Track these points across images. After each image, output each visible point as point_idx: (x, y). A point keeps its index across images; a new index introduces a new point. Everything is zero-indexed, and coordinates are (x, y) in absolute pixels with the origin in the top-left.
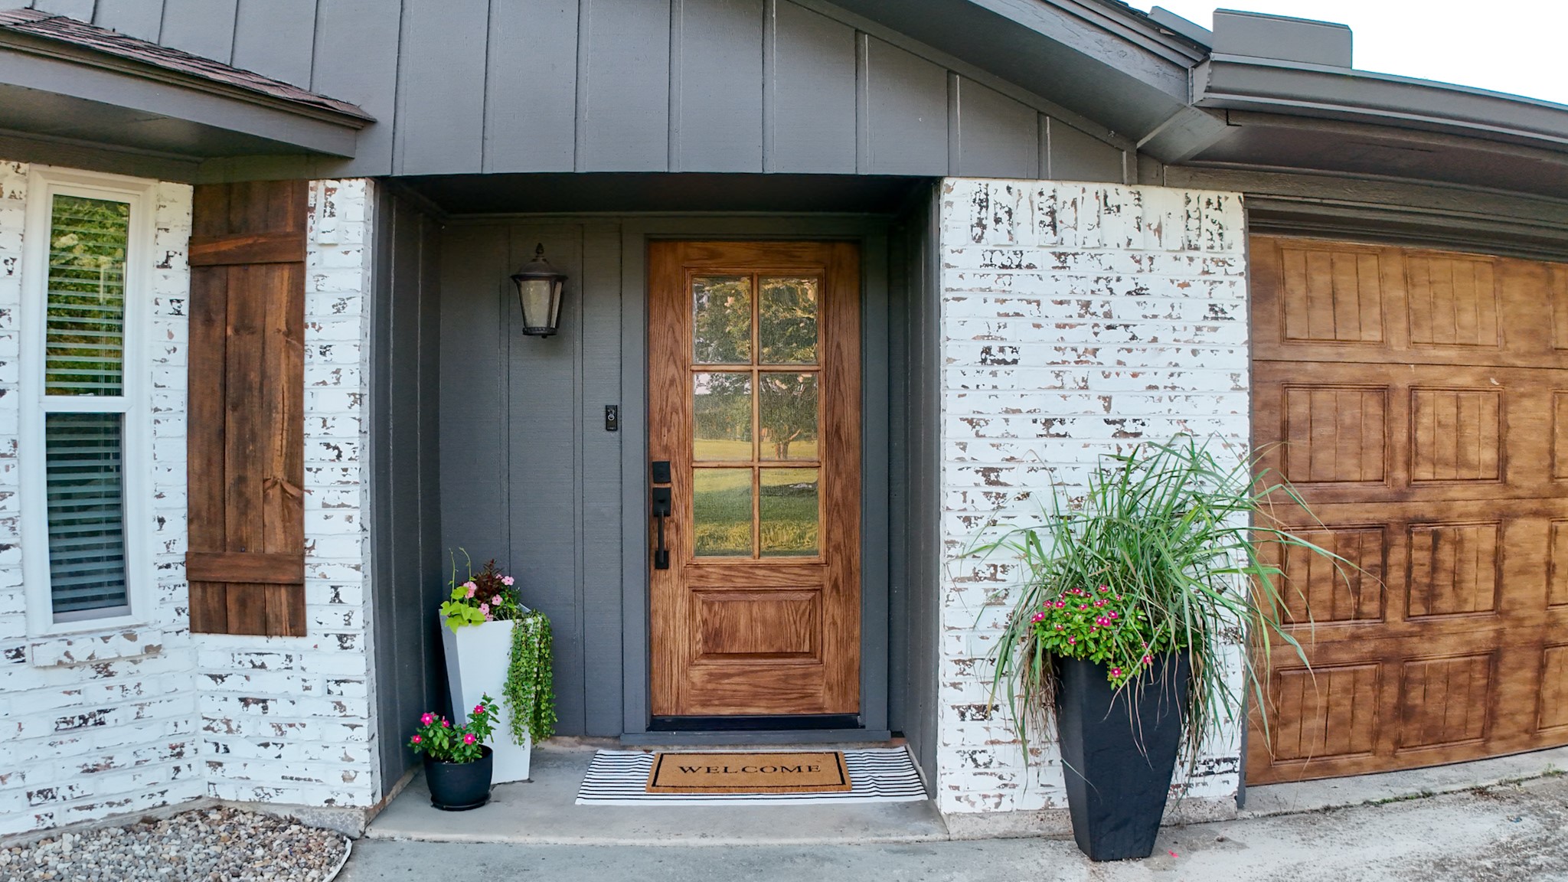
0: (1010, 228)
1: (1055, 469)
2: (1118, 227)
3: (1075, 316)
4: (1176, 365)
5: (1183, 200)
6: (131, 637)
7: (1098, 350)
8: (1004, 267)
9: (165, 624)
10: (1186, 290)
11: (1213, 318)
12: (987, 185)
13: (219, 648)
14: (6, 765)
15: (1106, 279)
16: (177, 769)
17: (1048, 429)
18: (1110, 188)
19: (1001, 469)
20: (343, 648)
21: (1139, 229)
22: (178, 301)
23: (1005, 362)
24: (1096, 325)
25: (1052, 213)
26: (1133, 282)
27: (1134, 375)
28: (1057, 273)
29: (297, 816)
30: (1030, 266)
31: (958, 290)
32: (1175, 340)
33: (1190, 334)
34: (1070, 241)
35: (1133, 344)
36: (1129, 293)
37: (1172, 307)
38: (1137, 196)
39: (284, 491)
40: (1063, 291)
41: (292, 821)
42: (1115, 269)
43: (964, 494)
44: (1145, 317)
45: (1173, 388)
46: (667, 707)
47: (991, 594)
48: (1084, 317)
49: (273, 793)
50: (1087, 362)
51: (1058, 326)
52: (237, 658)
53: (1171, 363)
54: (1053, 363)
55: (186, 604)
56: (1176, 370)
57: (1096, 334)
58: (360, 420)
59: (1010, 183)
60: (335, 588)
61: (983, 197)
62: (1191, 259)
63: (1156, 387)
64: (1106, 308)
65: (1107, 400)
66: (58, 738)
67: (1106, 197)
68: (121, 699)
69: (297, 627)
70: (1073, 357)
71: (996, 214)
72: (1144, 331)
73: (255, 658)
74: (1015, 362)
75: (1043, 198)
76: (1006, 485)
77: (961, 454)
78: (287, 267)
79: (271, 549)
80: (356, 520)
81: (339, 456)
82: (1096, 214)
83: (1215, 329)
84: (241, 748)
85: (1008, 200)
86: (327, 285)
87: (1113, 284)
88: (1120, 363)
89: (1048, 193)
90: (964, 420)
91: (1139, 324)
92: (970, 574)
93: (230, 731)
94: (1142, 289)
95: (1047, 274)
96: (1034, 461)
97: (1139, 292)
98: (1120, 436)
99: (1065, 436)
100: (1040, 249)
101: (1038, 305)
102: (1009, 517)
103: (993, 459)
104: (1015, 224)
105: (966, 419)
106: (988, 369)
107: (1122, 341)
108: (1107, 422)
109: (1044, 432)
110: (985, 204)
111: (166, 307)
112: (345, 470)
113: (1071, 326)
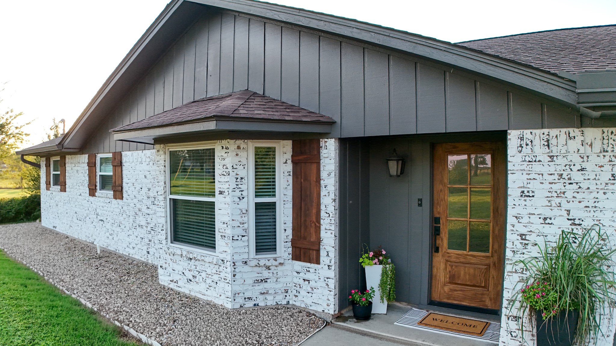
0: (532, 147)
1: (547, 236)
2: (574, 145)
3: (557, 179)
4: (597, 198)
5: (601, 132)
6: (276, 260)
7: (565, 192)
8: (530, 161)
9: (285, 257)
10: (602, 169)
11: (613, 180)
12: (523, 132)
13: (299, 265)
14: (240, 290)
15: (569, 165)
16: (286, 296)
17: (545, 221)
18: (571, 130)
19: (527, 235)
20: (329, 269)
21: (583, 145)
22: (290, 172)
23: (529, 196)
24: (565, 183)
25: (548, 141)
26: (580, 166)
27: (580, 202)
28: (550, 163)
29: (316, 314)
30: (539, 161)
31: (513, 170)
32: (597, 188)
33: (603, 186)
34: (555, 151)
35: (579, 190)
36: (578, 170)
37: (596, 175)
38: (582, 132)
39: (315, 224)
40: (552, 170)
41: (314, 315)
42: (573, 161)
43: (513, 242)
44: (585, 179)
45: (595, 207)
46: (436, 297)
47: (521, 278)
48: (560, 180)
49: (309, 306)
50: (561, 197)
51: (550, 183)
52: (303, 268)
53: (595, 197)
54: (548, 197)
55: (291, 252)
56: (597, 200)
57: (565, 186)
58: (335, 206)
59: (531, 131)
60: (328, 252)
61: (522, 136)
62: (604, 156)
63: (588, 207)
64: (569, 176)
65: (569, 211)
66: (254, 285)
67: (569, 133)
68: (272, 276)
69: (318, 262)
70: (555, 195)
71: (526, 142)
72: (584, 185)
73: (307, 269)
74: (533, 196)
75: (544, 136)
76: (528, 240)
77: (513, 228)
78: (315, 164)
79: (312, 240)
80: (333, 234)
81: (329, 216)
82: (565, 140)
83: (614, 184)
84: (303, 293)
85: (530, 137)
86: (326, 168)
87: (572, 167)
88: (574, 197)
89: (546, 133)
90: (514, 216)
91: (582, 182)
92: (514, 270)
93: (300, 287)
94: (584, 169)
95: (546, 164)
96: (539, 232)
97: (582, 170)
98: (573, 225)
99: (551, 224)
100: (544, 155)
101: (542, 175)
102: (529, 252)
103: (524, 231)
104: (534, 146)
105: (515, 216)
106: (523, 199)
107: (575, 189)
108: (568, 219)
109: (543, 222)
110: (522, 139)
111: (286, 174)
112: (331, 220)
113: (555, 183)
